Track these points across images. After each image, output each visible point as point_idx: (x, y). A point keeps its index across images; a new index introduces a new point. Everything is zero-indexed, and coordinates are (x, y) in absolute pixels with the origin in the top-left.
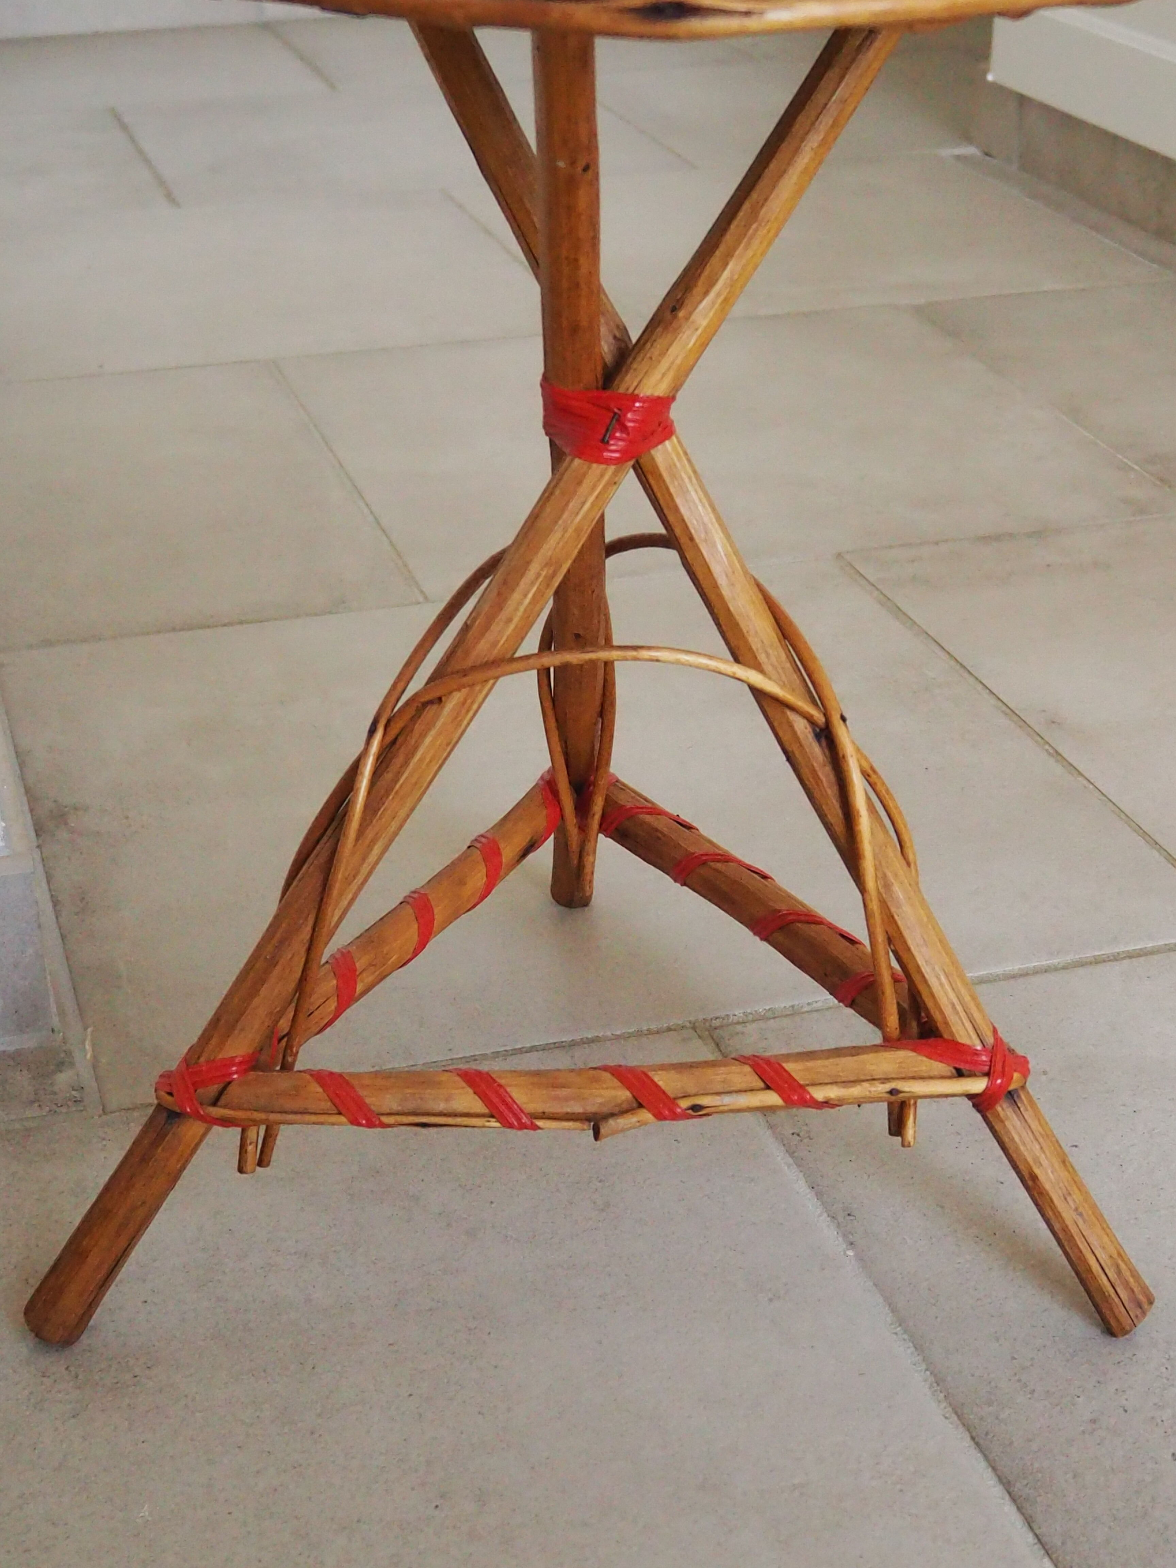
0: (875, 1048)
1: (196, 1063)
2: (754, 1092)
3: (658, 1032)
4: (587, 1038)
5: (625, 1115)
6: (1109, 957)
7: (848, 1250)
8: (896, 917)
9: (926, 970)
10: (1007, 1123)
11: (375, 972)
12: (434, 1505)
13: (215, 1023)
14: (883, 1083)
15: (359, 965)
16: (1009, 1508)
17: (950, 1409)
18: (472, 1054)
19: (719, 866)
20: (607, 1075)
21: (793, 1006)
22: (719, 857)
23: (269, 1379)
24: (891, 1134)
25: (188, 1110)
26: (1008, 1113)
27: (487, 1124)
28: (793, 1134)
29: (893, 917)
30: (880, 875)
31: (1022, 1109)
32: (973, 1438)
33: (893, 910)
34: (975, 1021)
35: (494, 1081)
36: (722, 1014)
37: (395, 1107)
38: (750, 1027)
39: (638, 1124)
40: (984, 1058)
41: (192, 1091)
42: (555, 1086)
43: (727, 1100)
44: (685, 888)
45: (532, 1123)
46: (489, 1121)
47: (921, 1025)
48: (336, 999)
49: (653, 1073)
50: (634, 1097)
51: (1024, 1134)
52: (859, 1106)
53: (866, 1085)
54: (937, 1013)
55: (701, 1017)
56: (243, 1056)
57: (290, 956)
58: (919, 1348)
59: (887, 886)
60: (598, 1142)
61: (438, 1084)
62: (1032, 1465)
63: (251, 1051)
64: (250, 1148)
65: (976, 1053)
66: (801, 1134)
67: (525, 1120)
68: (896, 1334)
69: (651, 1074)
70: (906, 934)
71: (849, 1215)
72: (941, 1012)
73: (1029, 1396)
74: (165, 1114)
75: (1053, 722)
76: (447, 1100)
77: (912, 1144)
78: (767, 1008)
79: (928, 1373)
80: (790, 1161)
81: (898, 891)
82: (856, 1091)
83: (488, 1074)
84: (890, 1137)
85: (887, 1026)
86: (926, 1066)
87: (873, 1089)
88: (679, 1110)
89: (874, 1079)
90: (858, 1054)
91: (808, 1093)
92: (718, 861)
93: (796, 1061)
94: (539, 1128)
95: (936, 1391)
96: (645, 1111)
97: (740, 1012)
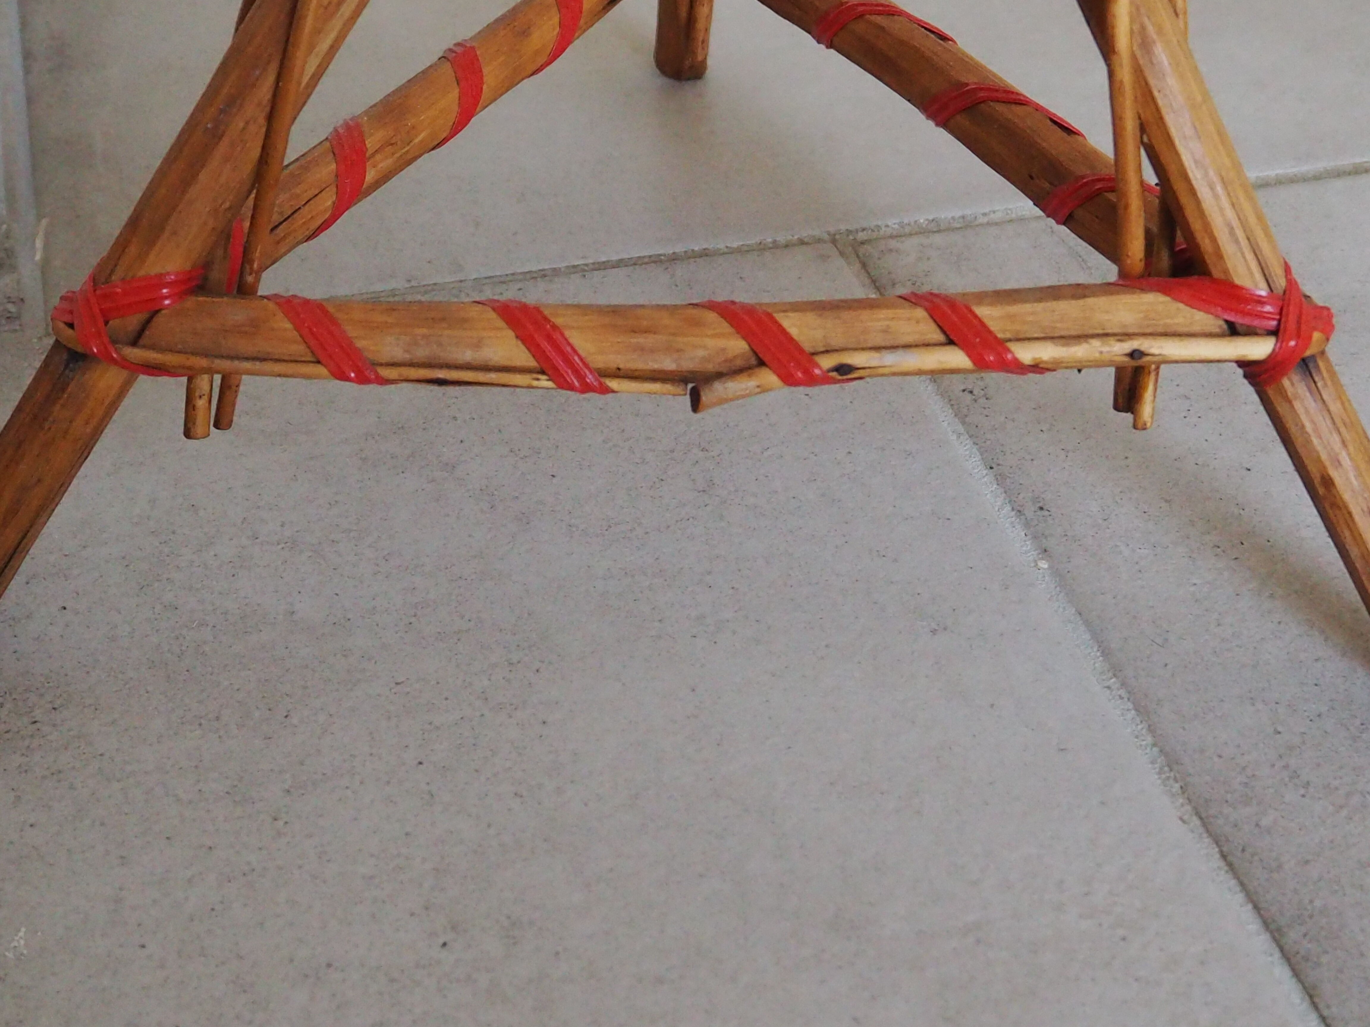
0: (1107, 289)
1: (107, 282)
2: (929, 348)
3: (787, 246)
4: (693, 250)
5: (738, 378)
7: (1042, 559)
8: (1156, 94)
9: (1195, 175)
10: (1297, 405)
11: (393, 154)
12: (441, 941)
13: (134, 223)
14: (1119, 340)
15: (371, 143)
16: (1282, 972)
17: (1188, 808)
18: (541, 268)
19: (879, 19)
20: (712, 316)
21: (963, 217)
22: (881, 8)
23: (222, 733)
24: (1117, 408)
25: (95, 350)
26: (1300, 391)
27: (535, 383)
28: (964, 391)
29: (1151, 93)
30: (1136, 27)
31: (1319, 384)
32: (1224, 856)
33: (1152, 82)
34: (1261, 251)
35: (546, 319)
36: (873, 223)
37: (398, 354)
38: (910, 245)
39: (758, 390)
40: (1268, 308)
41: (101, 321)
42: (634, 331)
43: (890, 360)
44: (832, 51)
45: (601, 384)
46: (538, 379)
47: (1174, 254)
48: (335, 189)
49: (782, 314)
50: (752, 350)
51: (1319, 419)
52: (1079, 371)
53: (1096, 343)
54: (1207, 241)
55: (843, 227)
56: (177, 274)
57: (241, 125)
58: (1142, 710)
59: (1146, 44)
60: (699, 416)
61: (463, 322)
62: (1311, 902)
63: (188, 267)
64: (201, 403)
65: (1260, 301)
66: (975, 392)
67: (590, 378)
68: (1109, 687)
69: (779, 317)
70: (1170, 119)
71: (1041, 508)
72: (1214, 240)
73: (1302, 791)
74: (65, 356)
76: (478, 345)
77: (1148, 425)
78: (931, 218)
79: (1155, 749)
80: (961, 429)
81: (1161, 54)
82: (1080, 351)
83: (537, 309)
84: (1116, 412)
85: (1128, 256)
86: (1185, 317)
87: (1105, 349)
88: (817, 371)
89: (1107, 335)
90: (1085, 296)
91: (1009, 350)
92: (879, 13)
93: (991, 304)
94: (613, 391)
95: (1168, 778)
96: (767, 370)
97: (894, 222)
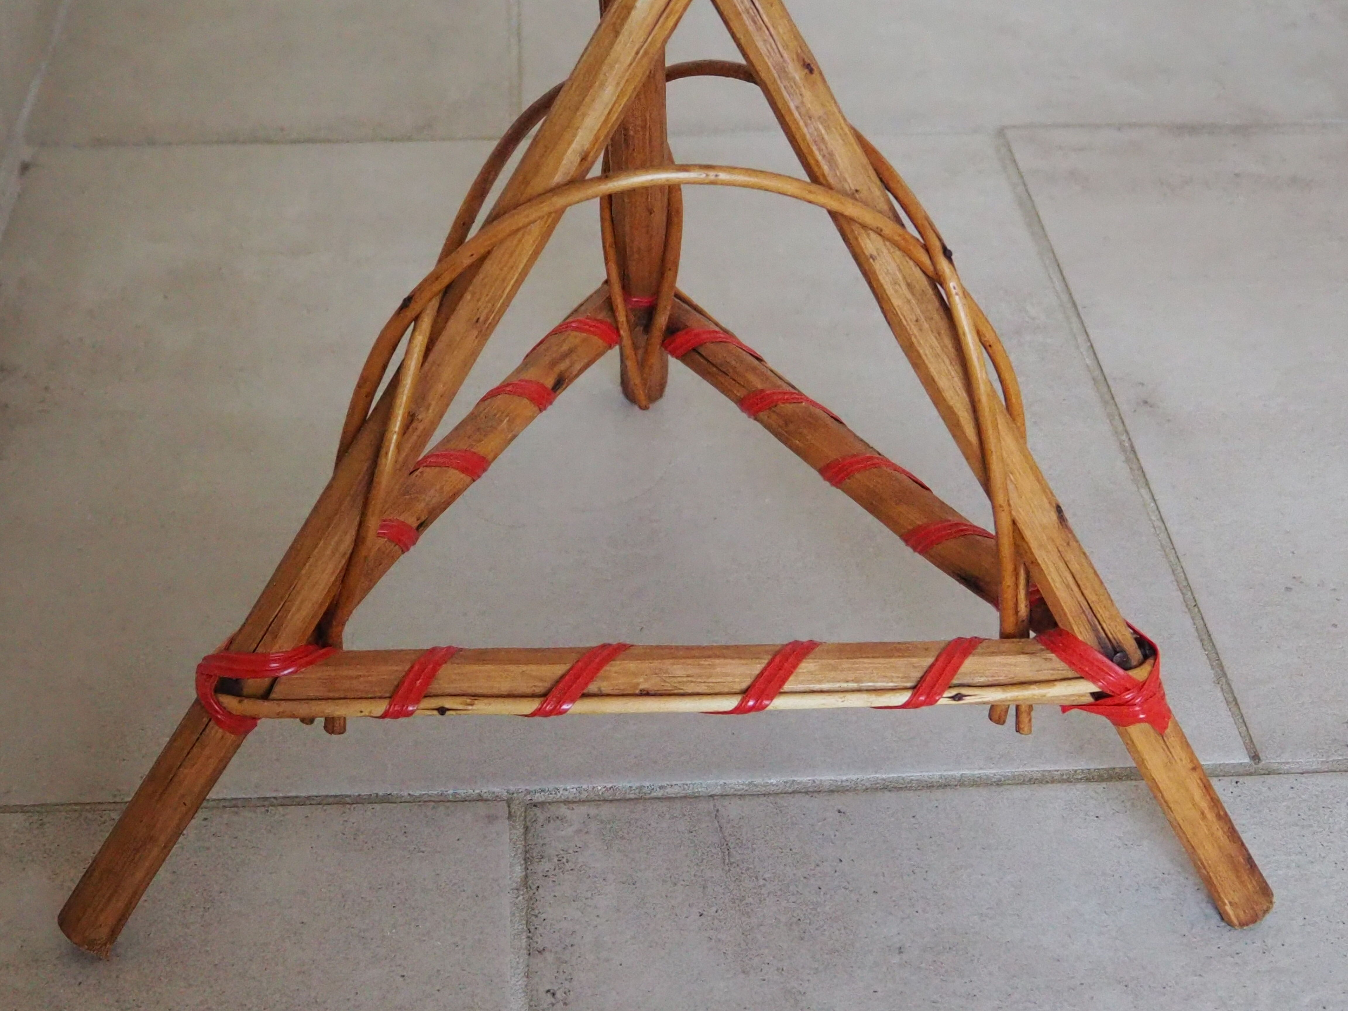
6: (1062, 775)
21: (641, 788)
36: (552, 785)
38: (578, 813)
55: (524, 786)
75: (1146, 402)
78: (609, 785)
97: (573, 786)
